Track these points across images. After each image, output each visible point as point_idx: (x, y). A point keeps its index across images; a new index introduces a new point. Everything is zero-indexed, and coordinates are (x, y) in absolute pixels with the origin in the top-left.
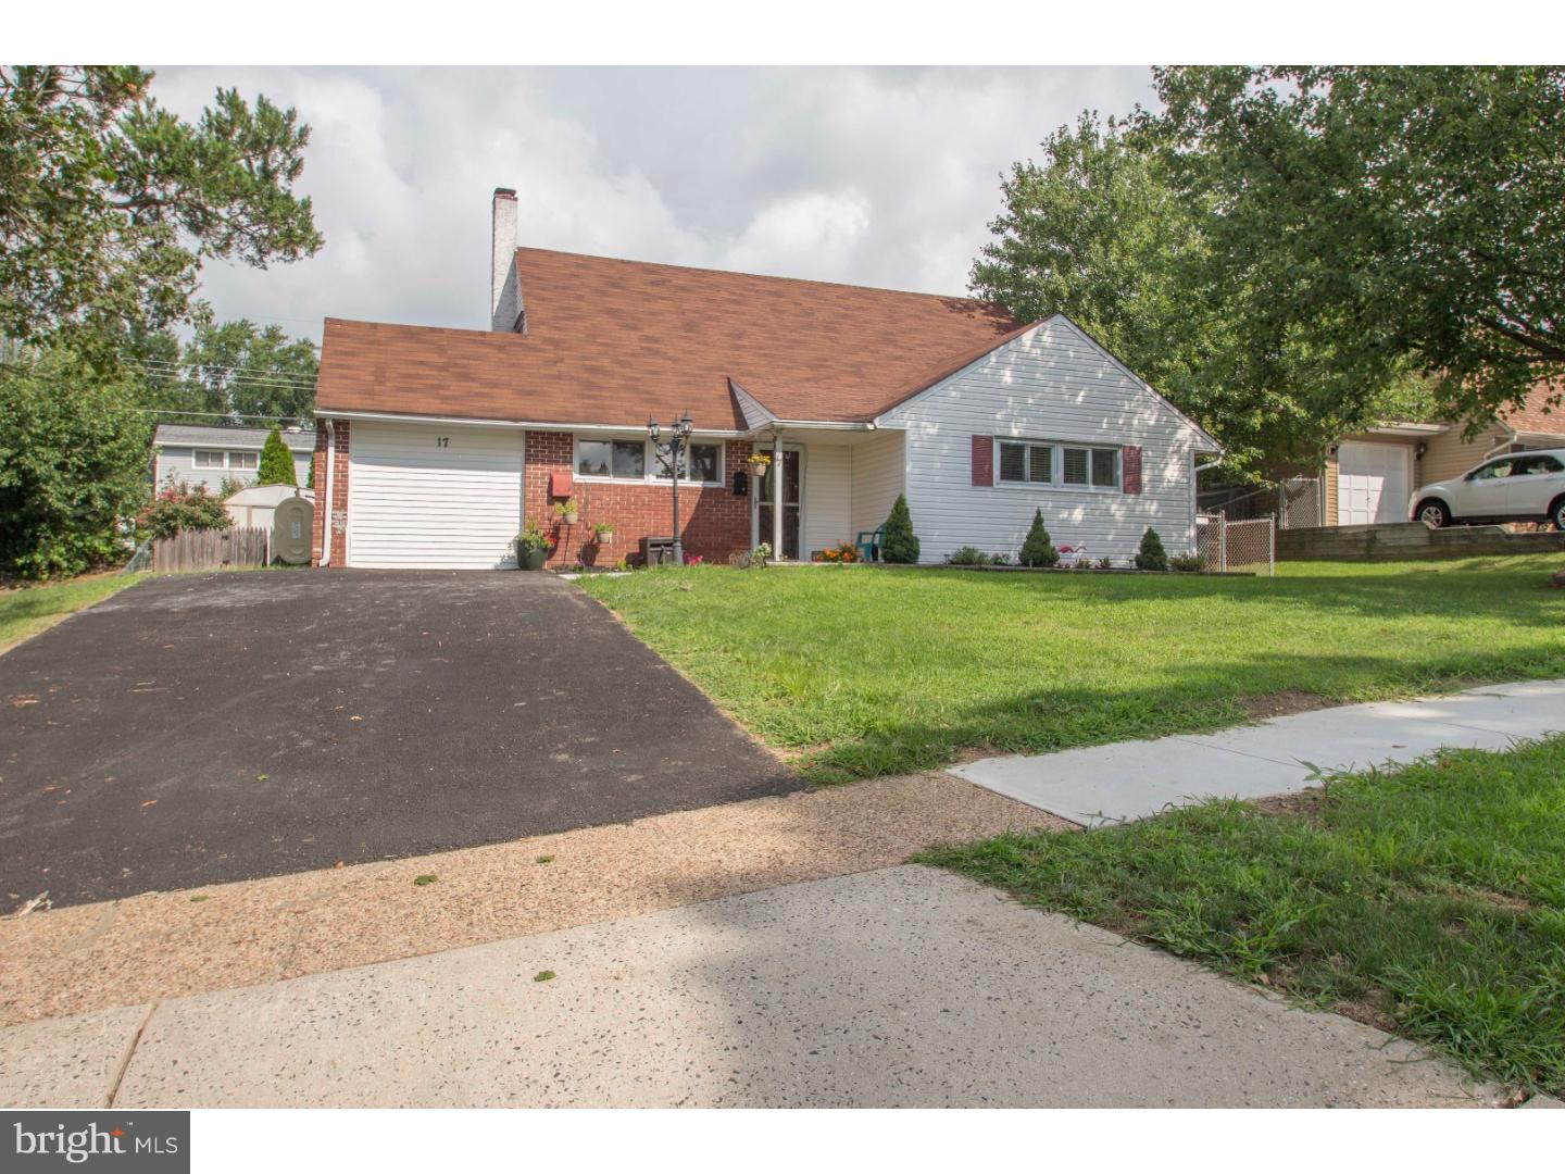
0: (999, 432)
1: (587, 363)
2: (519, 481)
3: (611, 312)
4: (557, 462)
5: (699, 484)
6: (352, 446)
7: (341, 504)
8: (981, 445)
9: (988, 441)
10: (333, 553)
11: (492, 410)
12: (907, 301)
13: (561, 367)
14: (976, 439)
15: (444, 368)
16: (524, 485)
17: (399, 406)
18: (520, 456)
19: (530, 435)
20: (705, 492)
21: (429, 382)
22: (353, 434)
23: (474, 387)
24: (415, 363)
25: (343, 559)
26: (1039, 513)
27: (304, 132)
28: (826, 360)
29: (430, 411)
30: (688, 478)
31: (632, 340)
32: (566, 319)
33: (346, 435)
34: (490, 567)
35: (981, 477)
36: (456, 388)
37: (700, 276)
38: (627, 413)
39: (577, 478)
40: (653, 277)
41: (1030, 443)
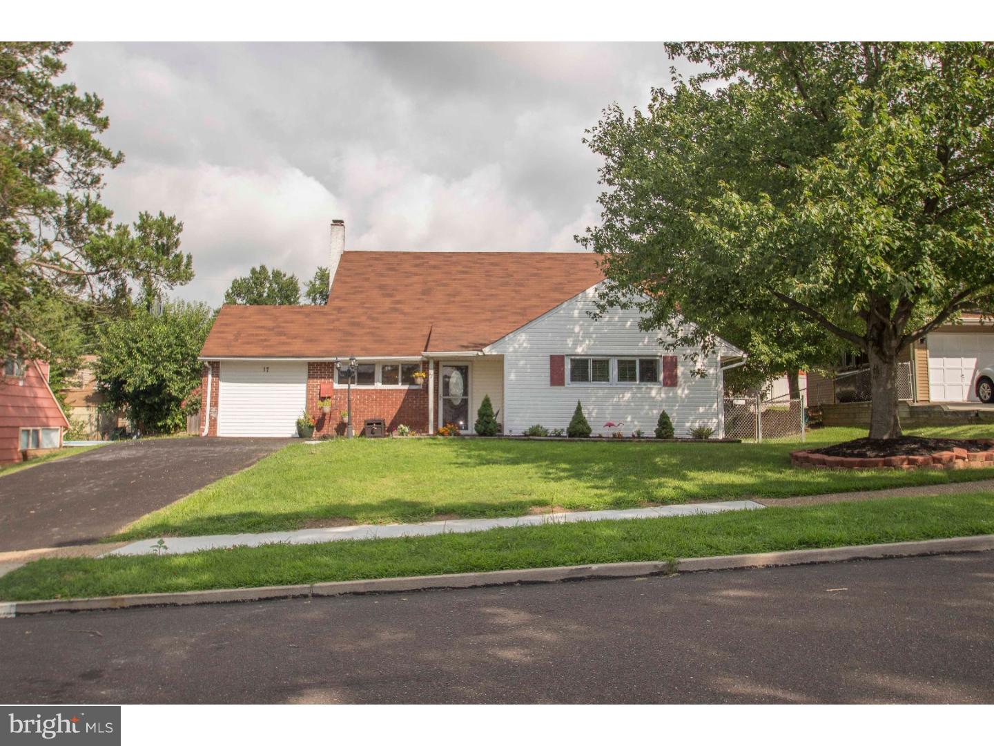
0: (569, 352)
1: (353, 320)
2: (305, 388)
3: (381, 287)
4: (324, 378)
5: (406, 387)
6: (222, 373)
7: (215, 404)
8: (556, 362)
9: (562, 358)
10: (210, 429)
11: (287, 352)
12: (585, 259)
13: (337, 324)
14: (552, 357)
15: (272, 329)
16: (308, 391)
17: (242, 353)
18: (305, 375)
19: (310, 364)
20: (409, 392)
21: (262, 338)
22: (221, 366)
23: (283, 338)
24: (258, 327)
25: (215, 432)
26: (579, 403)
27: (180, 225)
28: (504, 306)
29: (255, 354)
30: (400, 384)
31: (387, 303)
32: (354, 294)
33: (218, 368)
34: (290, 436)
35: (557, 379)
36: (274, 340)
37: (450, 257)
38: (362, 349)
39: (337, 386)
40: (418, 261)
41: (591, 358)
